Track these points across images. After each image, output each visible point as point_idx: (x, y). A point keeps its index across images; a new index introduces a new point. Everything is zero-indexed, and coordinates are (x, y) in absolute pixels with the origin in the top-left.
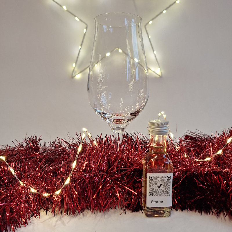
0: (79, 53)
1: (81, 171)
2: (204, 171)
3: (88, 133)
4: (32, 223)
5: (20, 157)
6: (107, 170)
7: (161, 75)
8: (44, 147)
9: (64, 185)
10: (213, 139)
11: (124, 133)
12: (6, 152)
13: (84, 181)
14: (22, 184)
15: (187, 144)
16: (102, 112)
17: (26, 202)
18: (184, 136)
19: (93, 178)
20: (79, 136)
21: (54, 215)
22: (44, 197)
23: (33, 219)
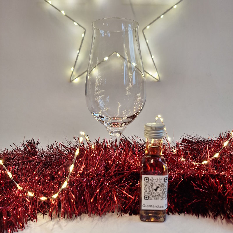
0: (77, 57)
1: (79, 174)
2: (201, 174)
3: (86, 137)
4: (29, 227)
5: (17, 161)
6: (105, 174)
7: (158, 79)
8: (42, 151)
9: (61, 189)
10: (209, 143)
11: (122, 136)
12: (3, 155)
13: (82, 185)
14: (19, 188)
15: (184, 147)
16: (99, 116)
17: (23, 206)
18: (182, 140)
19: (90, 182)
20: (76, 139)
21: (51, 219)
22: (41, 201)
23: (30, 223)
